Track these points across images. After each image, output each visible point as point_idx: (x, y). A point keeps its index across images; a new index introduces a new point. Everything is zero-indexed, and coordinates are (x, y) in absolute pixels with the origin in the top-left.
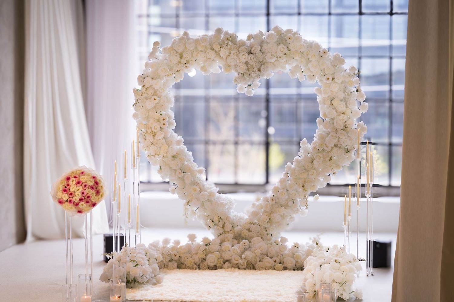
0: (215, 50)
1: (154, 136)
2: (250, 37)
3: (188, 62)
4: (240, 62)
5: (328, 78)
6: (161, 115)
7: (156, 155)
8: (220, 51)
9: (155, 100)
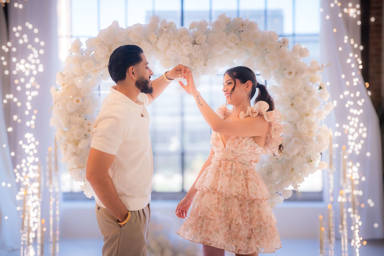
0: (151, 41)
1: (77, 144)
2: (193, 26)
4: (182, 55)
5: (290, 73)
6: (85, 119)
7: (79, 168)
8: (157, 43)
9: (79, 102)
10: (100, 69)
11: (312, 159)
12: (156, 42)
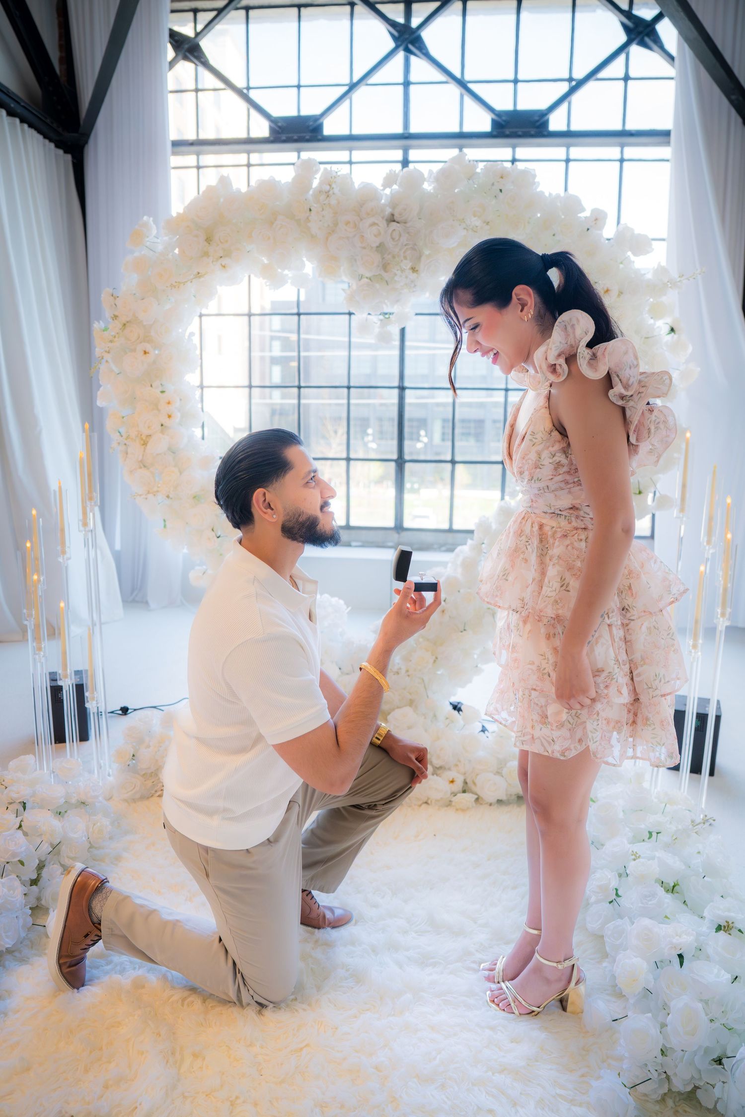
0: (296, 218)
1: (145, 444)
2: (390, 179)
3: (227, 254)
4: (364, 248)
5: (607, 291)
6: (162, 392)
7: (149, 493)
8: (310, 221)
9: (147, 355)
10: (186, 282)
11: (642, 488)
12: (308, 219)
